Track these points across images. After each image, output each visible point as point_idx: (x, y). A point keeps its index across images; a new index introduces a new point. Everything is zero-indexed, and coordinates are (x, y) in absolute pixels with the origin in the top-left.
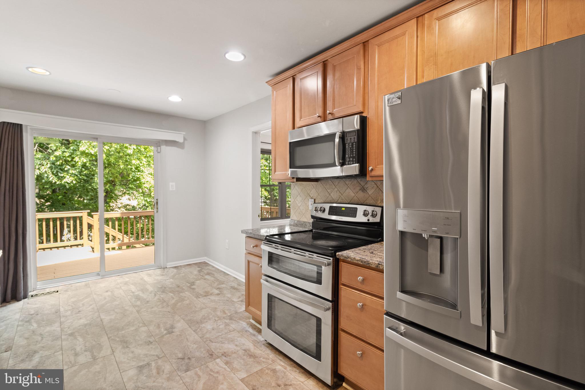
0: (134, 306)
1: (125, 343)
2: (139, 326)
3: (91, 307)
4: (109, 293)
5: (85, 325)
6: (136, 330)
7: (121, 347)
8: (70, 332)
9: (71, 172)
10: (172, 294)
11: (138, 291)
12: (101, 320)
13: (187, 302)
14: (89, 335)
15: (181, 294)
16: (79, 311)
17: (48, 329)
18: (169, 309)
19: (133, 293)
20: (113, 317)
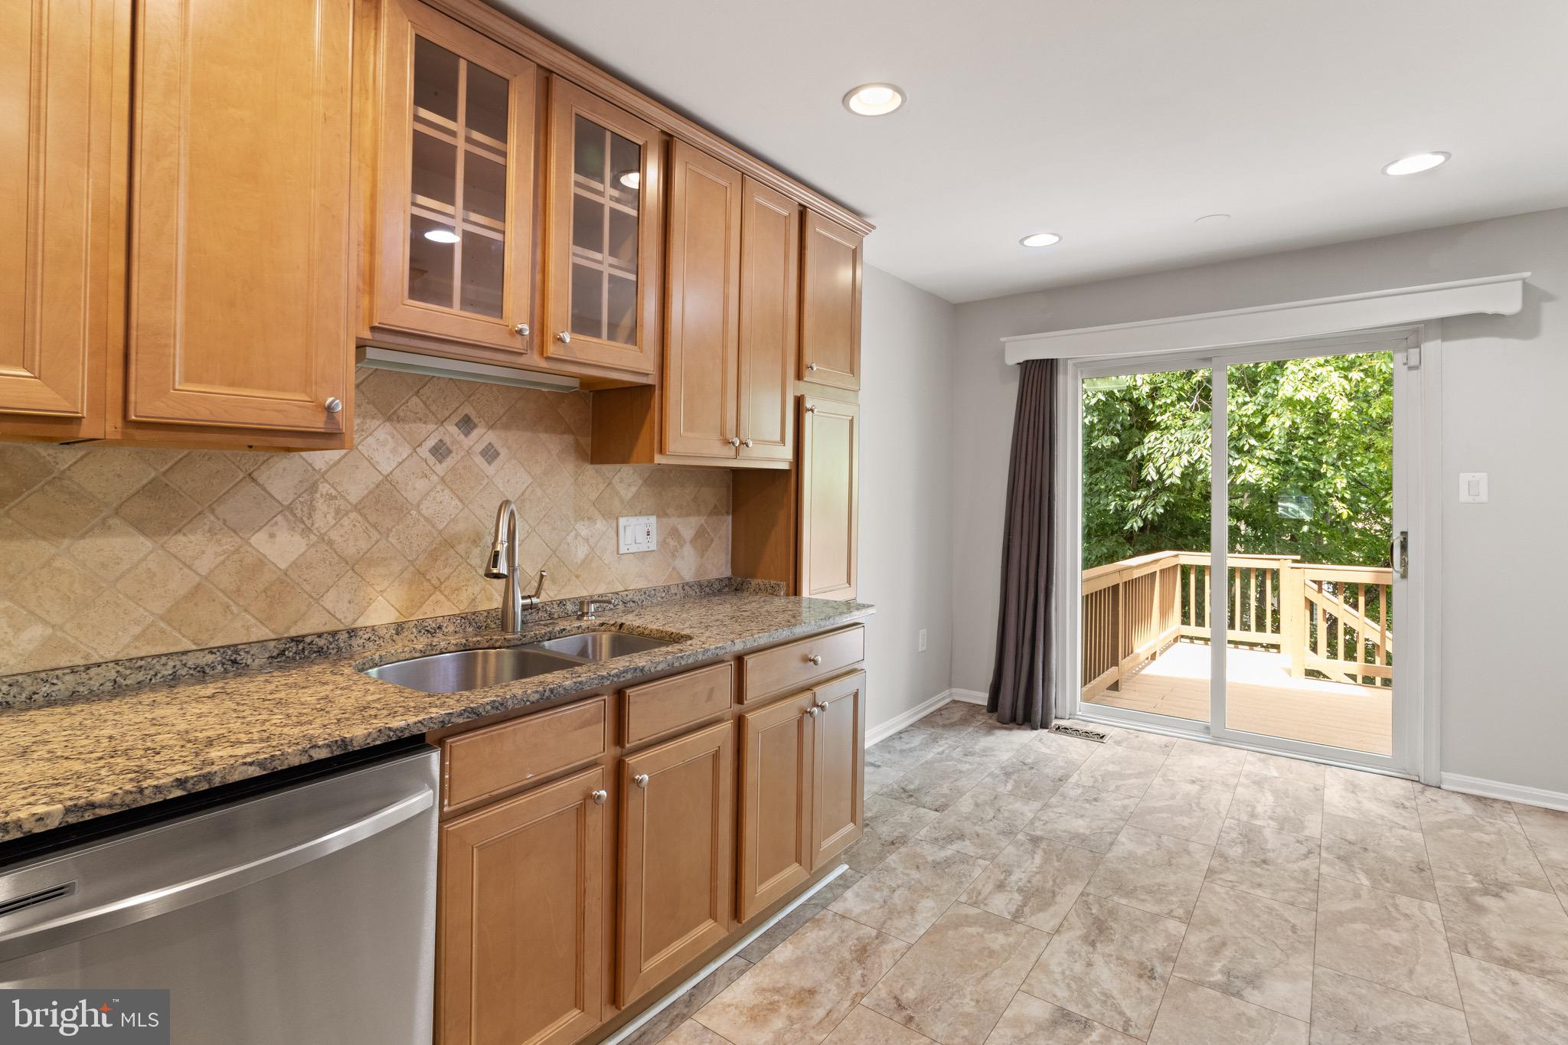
0: (1217, 853)
1: (1098, 930)
2: (1172, 911)
3: (1126, 802)
4: (1194, 789)
5: (1075, 836)
6: (1155, 918)
7: (1079, 933)
8: (1039, 833)
9: (1258, 453)
10: (1365, 882)
11: (1271, 818)
12: (1112, 844)
13: (1396, 938)
14: (1059, 860)
15: (1403, 901)
16: (1096, 800)
17: (1018, 805)
18: (1304, 921)
19: (1253, 815)
20: (1140, 851)
